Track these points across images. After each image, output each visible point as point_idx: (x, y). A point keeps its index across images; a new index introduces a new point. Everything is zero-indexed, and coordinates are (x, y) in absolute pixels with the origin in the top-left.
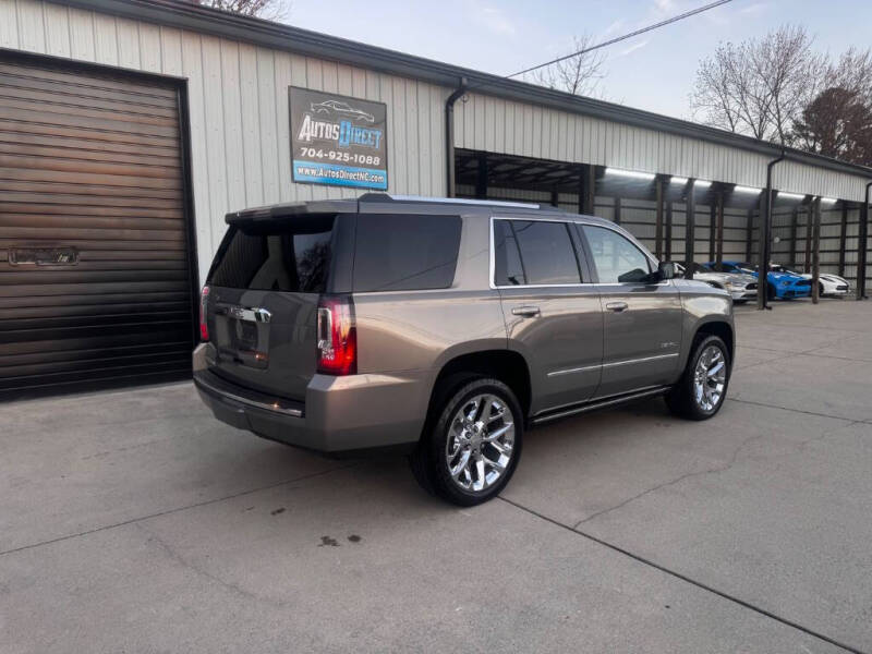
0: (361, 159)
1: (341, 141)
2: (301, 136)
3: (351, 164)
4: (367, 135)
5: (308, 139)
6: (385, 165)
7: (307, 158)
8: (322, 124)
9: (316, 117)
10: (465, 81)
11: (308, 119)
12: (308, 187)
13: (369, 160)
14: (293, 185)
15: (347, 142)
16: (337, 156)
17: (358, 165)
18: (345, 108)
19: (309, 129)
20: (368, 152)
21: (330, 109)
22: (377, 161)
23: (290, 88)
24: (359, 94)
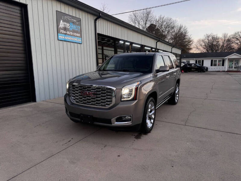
0: (75, 34)
1: (70, 29)
2: (60, 26)
3: (73, 35)
4: (76, 27)
5: (62, 27)
6: (81, 37)
7: (61, 33)
8: (65, 23)
9: (64, 21)
10: (101, 15)
11: (61, 21)
12: (62, 42)
13: (77, 35)
14: (58, 41)
15: (72, 29)
16: (69, 33)
17: (74, 36)
18: (71, 19)
19: (62, 24)
20: (77, 32)
21: (67, 19)
22: (79, 35)
23: (56, 11)
24: (74, 15)
